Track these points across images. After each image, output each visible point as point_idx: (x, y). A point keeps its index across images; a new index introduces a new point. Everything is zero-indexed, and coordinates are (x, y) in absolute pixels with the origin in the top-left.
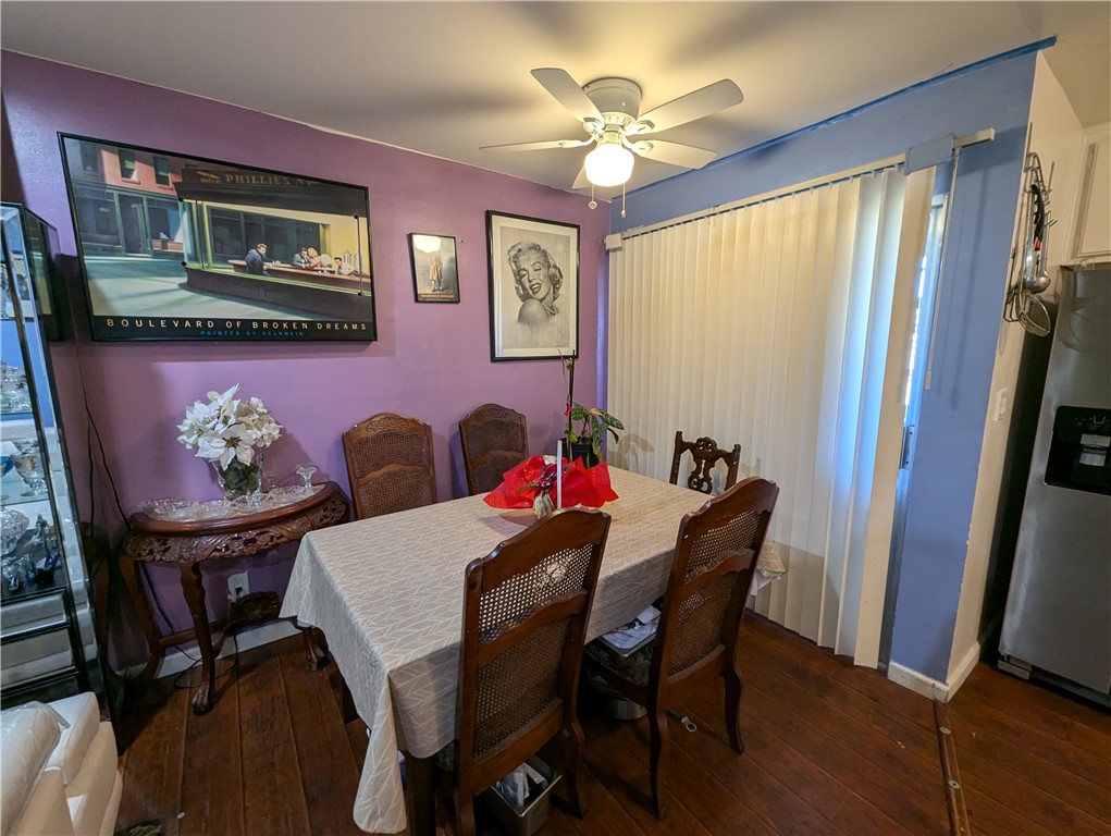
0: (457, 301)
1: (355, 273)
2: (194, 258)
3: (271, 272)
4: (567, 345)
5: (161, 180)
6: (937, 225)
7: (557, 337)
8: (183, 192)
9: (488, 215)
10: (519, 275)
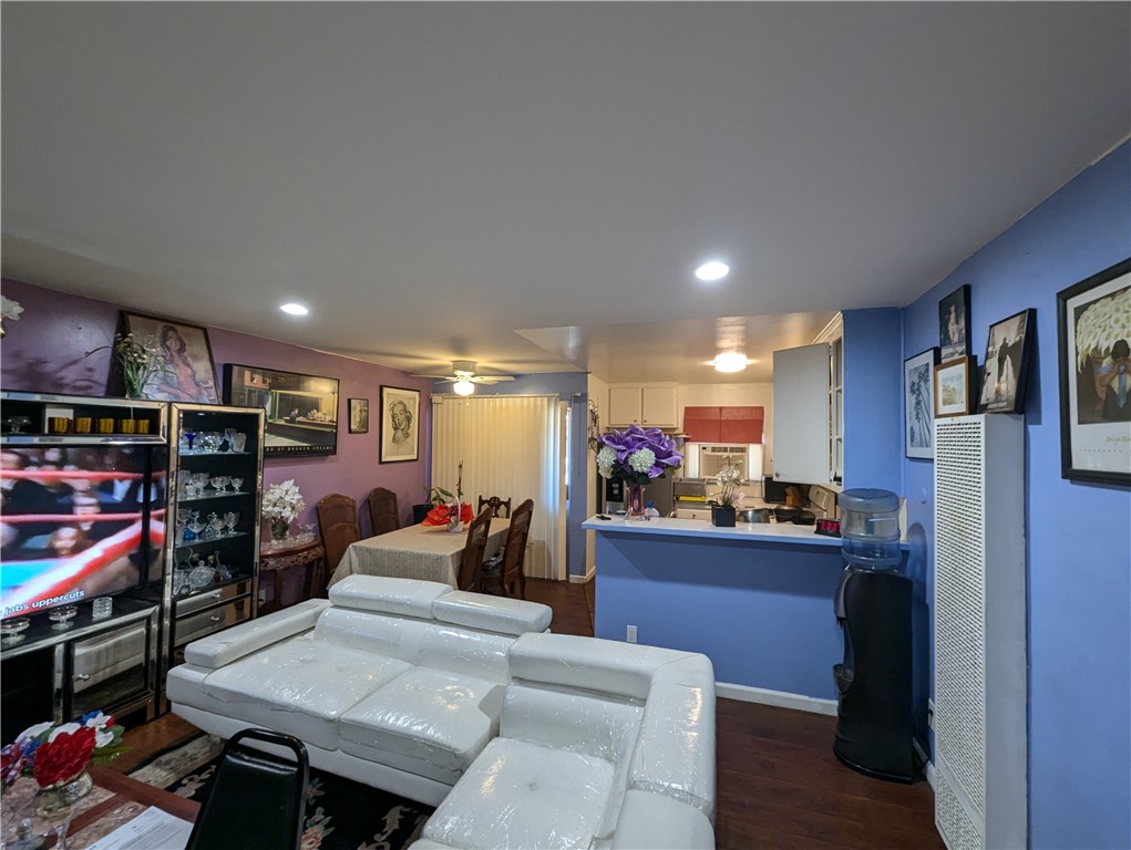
0: (367, 432)
1: (330, 421)
2: (271, 418)
3: (299, 422)
4: (413, 454)
5: (264, 382)
6: (568, 417)
7: (408, 451)
8: (272, 386)
9: (381, 388)
10: (393, 418)
